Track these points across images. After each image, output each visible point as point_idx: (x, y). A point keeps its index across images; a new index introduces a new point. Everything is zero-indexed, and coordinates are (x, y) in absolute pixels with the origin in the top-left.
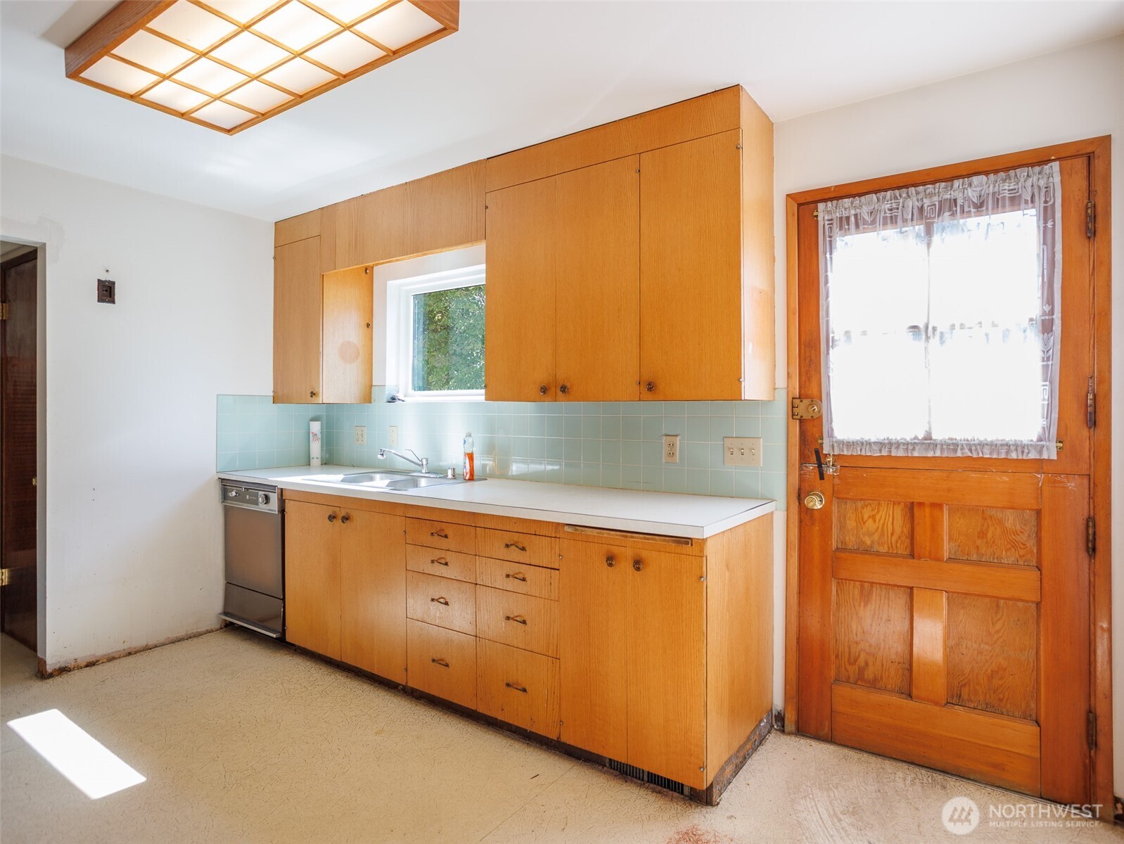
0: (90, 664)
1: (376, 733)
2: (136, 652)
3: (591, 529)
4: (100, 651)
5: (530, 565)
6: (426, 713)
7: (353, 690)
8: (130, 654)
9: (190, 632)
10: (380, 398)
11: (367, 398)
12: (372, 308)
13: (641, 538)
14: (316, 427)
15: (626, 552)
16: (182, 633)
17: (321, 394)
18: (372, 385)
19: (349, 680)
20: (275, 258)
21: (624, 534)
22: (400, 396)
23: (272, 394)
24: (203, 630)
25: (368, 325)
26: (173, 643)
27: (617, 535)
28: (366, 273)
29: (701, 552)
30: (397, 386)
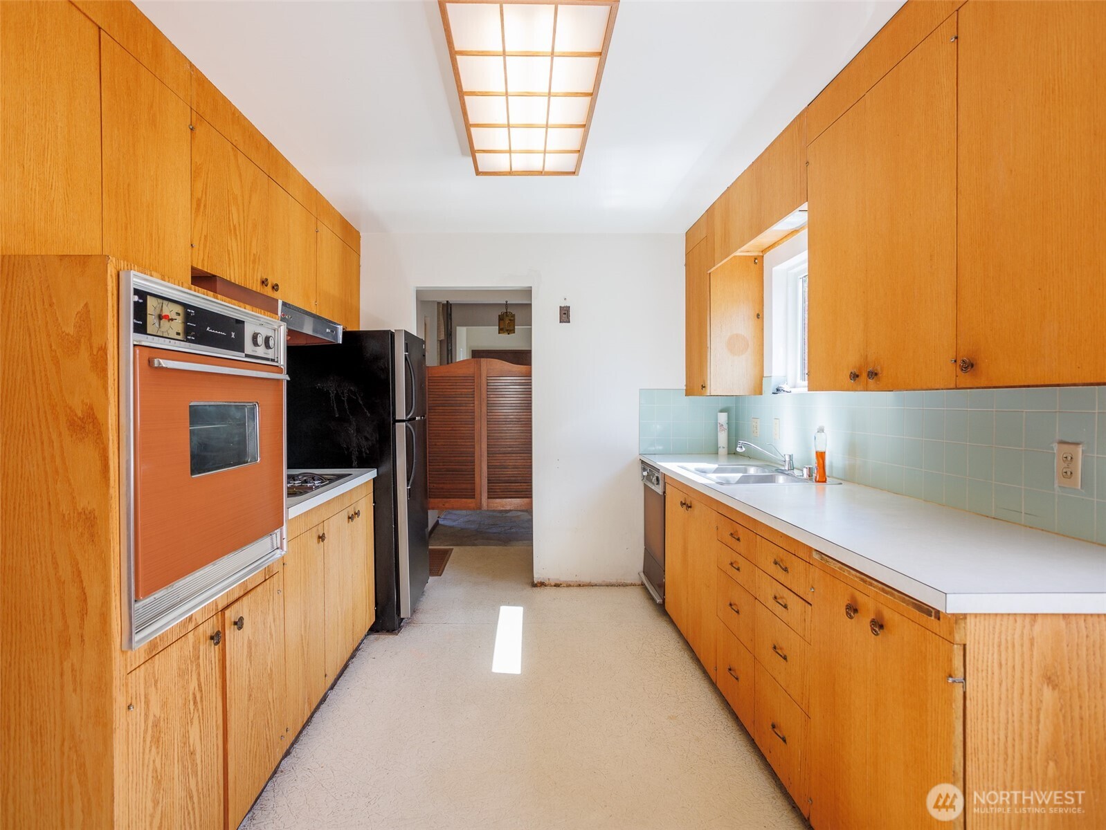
0: (557, 585)
1: (669, 717)
2: (583, 586)
3: (834, 562)
4: (563, 578)
5: (791, 590)
6: (723, 721)
7: (687, 671)
8: (580, 585)
9: (619, 581)
10: (768, 388)
11: (759, 390)
12: (763, 297)
13: (879, 589)
14: (723, 417)
15: (869, 604)
16: (613, 580)
17: (708, 387)
18: (763, 377)
19: (691, 661)
20: (686, 265)
21: (863, 576)
22: (786, 387)
23: (685, 388)
24: (629, 582)
25: (758, 316)
26: (607, 586)
27: (857, 577)
28: (755, 263)
29: (950, 634)
30: (786, 376)
